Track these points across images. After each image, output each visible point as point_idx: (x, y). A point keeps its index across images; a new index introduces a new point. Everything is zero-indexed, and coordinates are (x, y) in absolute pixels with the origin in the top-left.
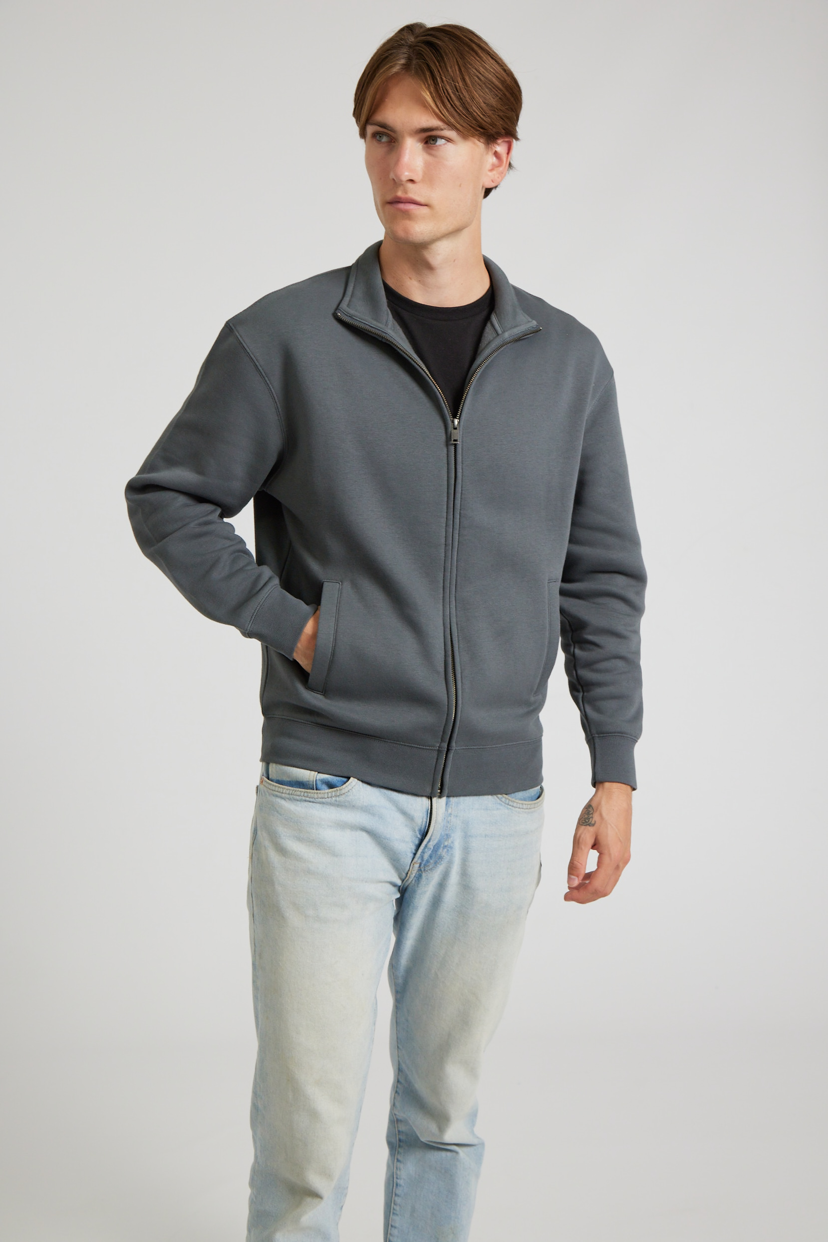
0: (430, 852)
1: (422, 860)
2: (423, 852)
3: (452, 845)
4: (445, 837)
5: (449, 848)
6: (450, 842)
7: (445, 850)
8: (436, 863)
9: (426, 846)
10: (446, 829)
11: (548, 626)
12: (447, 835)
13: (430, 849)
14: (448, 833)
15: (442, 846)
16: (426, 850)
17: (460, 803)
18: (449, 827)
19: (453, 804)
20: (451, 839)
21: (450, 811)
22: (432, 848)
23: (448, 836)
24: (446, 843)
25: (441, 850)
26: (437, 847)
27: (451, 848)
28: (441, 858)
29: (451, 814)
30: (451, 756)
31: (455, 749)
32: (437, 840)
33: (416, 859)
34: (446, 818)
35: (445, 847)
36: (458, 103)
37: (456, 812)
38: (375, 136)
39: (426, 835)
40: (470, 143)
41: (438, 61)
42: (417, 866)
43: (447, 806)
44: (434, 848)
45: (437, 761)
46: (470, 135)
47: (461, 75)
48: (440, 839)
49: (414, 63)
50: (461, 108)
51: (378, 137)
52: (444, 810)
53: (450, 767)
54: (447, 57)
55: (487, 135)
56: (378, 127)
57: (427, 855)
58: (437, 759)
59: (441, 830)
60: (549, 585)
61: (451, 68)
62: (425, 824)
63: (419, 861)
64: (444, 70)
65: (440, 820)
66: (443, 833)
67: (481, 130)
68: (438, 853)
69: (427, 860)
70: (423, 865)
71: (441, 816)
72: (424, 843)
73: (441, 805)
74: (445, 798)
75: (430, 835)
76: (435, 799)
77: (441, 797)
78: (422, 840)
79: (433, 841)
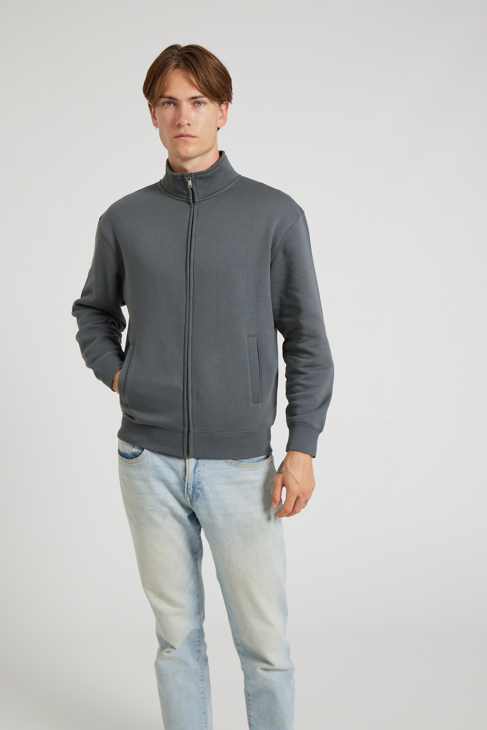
0: (192, 491)
1: (189, 495)
2: (187, 491)
4: (198, 483)
5: (202, 489)
6: (201, 486)
7: (200, 490)
8: (197, 497)
9: (187, 488)
10: (197, 479)
12: (199, 482)
13: (191, 489)
15: (197, 488)
17: (205, 465)
18: (199, 477)
20: (202, 484)
21: (199, 469)
22: (192, 489)
23: (199, 483)
24: (199, 487)
25: (197, 490)
27: (203, 490)
28: (198, 494)
29: (199, 471)
30: (191, 435)
31: (193, 432)
32: (192, 484)
33: (186, 494)
34: (197, 473)
35: (199, 488)
36: (207, 84)
37: (203, 470)
38: (164, 104)
39: (185, 482)
40: (214, 104)
41: (196, 62)
42: (188, 498)
43: (197, 466)
44: (193, 488)
45: (183, 439)
46: (214, 100)
47: (207, 68)
48: (194, 484)
49: (182, 64)
50: (209, 86)
51: (166, 104)
52: (194, 468)
53: (192, 442)
54: (200, 60)
55: (221, 101)
56: (168, 99)
57: (190, 492)
58: (184, 437)
59: (193, 479)
60: (249, 339)
61: (203, 65)
62: (184, 475)
63: (188, 496)
64: (200, 67)
65: (190, 473)
66: (195, 481)
67: (218, 98)
68: (197, 492)
69: (192, 495)
70: (191, 498)
71: (191, 471)
72: (186, 486)
73: (191, 465)
74: (193, 459)
75: (187, 481)
76: (187, 461)
77: (190, 458)
78: (185, 484)
79: (190, 485)
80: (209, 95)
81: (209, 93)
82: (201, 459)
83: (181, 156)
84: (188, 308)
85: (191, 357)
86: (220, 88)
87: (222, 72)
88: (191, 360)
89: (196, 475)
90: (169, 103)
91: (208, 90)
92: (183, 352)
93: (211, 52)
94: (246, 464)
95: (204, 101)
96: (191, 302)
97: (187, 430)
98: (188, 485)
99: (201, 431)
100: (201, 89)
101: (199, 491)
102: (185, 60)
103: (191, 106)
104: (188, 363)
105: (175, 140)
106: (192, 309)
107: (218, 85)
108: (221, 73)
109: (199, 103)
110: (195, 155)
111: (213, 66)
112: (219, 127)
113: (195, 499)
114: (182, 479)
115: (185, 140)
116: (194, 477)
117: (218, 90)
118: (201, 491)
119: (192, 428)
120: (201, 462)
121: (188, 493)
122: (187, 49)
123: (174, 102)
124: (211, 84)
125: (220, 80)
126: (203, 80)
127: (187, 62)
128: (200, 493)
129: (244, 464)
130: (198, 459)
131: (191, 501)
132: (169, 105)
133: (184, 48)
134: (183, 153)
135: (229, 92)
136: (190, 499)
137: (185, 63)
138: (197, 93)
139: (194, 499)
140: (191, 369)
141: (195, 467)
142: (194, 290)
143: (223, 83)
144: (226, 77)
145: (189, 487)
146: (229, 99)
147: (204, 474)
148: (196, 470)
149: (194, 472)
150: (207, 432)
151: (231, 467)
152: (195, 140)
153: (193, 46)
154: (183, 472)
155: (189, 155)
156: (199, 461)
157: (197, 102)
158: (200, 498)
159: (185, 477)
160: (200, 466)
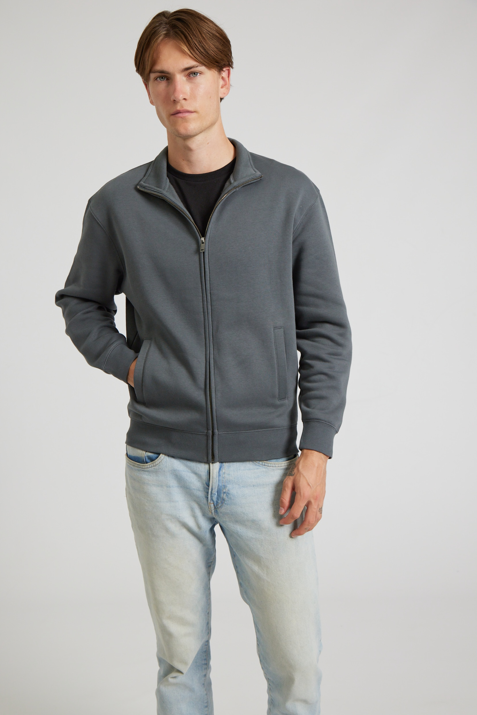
0: (216, 496)
2: (211, 497)
3: (228, 492)
4: (223, 487)
5: (227, 494)
6: (227, 490)
7: (225, 495)
9: (211, 493)
10: (223, 482)
11: (275, 356)
12: (224, 486)
13: (215, 494)
14: (224, 484)
15: (222, 492)
16: (213, 495)
17: (230, 466)
18: (224, 480)
19: (226, 467)
21: (224, 471)
22: (216, 494)
23: (225, 487)
24: (224, 491)
25: (222, 495)
26: (219, 492)
27: (229, 494)
29: (224, 473)
30: (216, 438)
31: (218, 434)
32: (217, 488)
33: (209, 501)
34: (221, 475)
35: (224, 493)
36: (202, 50)
37: (228, 472)
38: (156, 79)
39: (209, 487)
40: (212, 72)
41: (186, 28)
42: (212, 505)
43: (221, 469)
44: (217, 493)
45: (207, 442)
46: (212, 68)
47: (201, 34)
48: (219, 487)
49: (172, 32)
50: (204, 53)
51: (158, 79)
52: (218, 471)
53: (217, 444)
54: (191, 25)
55: (219, 67)
56: (158, 73)
57: (215, 499)
58: (207, 440)
59: (218, 482)
60: (275, 331)
61: (194, 30)
62: (208, 479)
63: (212, 502)
64: (191, 32)
65: (214, 476)
66: (220, 484)
67: (216, 63)
68: (222, 496)
69: (216, 501)
70: (215, 504)
71: (216, 474)
72: (210, 491)
73: (215, 467)
74: (218, 463)
75: (211, 486)
76: (211, 464)
77: (215, 463)
78: (208, 489)
79: (214, 489)
80: (205, 63)
81: (206, 60)
82: (225, 462)
83: (181, 134)
84: (206, 302)
85: (213, 355)
86: (217, 53)
87: (217, 34)
88: (214, 358)
89: (221, 477)
90: (162, 78)
91: (204, 57)
92: (204, 350)
93: (204, 15)
94: (274, 463)
95: (199, 70)
96: (209, 295)
97: (211, 432)
98: (212, 490)
99: (226, 433)
100: (196, 58)
101: (225, 496)
102: (174, 27)
103: (186, 78)
104: (210, 361)
105: (173, 117)
106: (210, 302)
107: (216, 50)
108: (217, 36)
109: (195, 73)
110: (196, 132)
111: (206, 30)
112: (222, 97)
113: (220, 505)
114: (205, 485)
115: (183, 117)
116: (219, 480)
117: (216, 56)
118: (227, 495)
119: (217, 430)
120: (226, 465)
121: (212, 499)
122: (176, 15)
123: (166, 76)
124: (207, 50)
125: (217, 44)
126: (197, 46)
127: (177, 30)
128: (226, 498)
129: (272, 463)
130: (221, 462)
131: (215, 508)
132: (162, 79)
133: (173, 14)
134: (182, 131)
135: (228, 56)
136: (214, 506)
137: (174, 31)
138: (192, 63)
139: (218, 505)
140: (213, 368)
141: (220, 469)
142: (210, 282)
143: (220, 47)
144: (222, 40)
146: (229, 64)
147: (229, 476)
148: (221, 472)
149: (219, 475)
150: (233, 432)
151: (258, 467)
152: (194, 115)
153: (181, 11)
154: (206, 476)
156: (224, 464)
157: (192, 73)
158: (226, 504)
159: (208, 481)
160: (224, 470)
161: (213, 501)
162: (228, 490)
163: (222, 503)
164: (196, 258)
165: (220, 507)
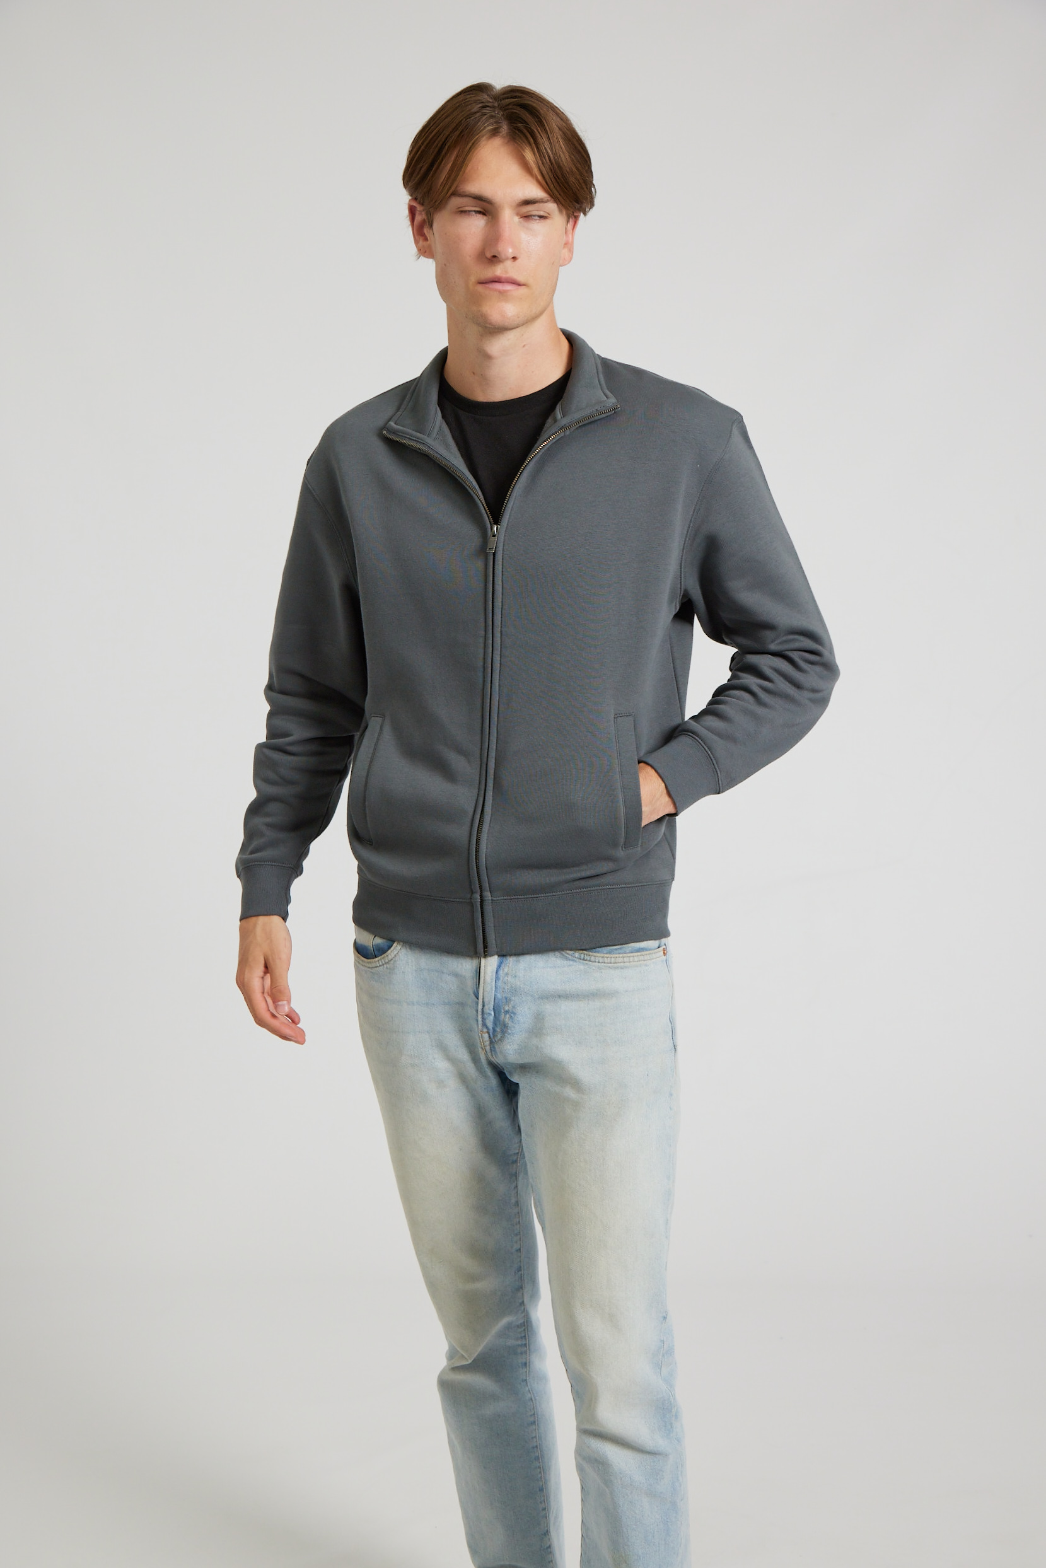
0: (492, 1018)
2: (483, 1019)
3: (514, 1010)
4: (504, 1001)
5: (512, 1013)
6: (510, 1006)
7: (508, 1016)
9: (483, 1010)
10: (503, 993)
12: (506, 998)
13: (491, 1014)
14: (506, 995)
15: (503, 1011)
16: (485, 1015)
17: (519, 962)
18: (506, 988)
19: (509, 964)
21: (506, 970)
22: (493, 1013)
23: (507, 1000)
24: (507, 1008)
25: (503, 1016)
26: (496, 1009)
27: (514, 1014)
28: (505, 1025)
29: (507, 976)
30: (488, 907)
31: (492, 900)
32: (493, 1003)
33: (480, 1027)
34: (501, 979)
35: (507, 1012)
37: (514, 972)
38: (459, 210)
39: (478, 999)
41: (537, 125)
42: (486, 1036)
43: (503, 966)
44: (495, 1013)
45: (473, 914)
48: (496, 1001)
52: (496, 970)
53: (492, 920)
56: (469, 198)
57: (490, 1022)
58: (473, 911)
59: (493, 992)
60: (617, 720)
62: (476, 984)
63: (485, 1030)
65: (488, 979)
66: (499, 996)
68: (503, 1019)
69: (493, 1028)
70: (491, 1034)
71: (490, 976)
72: (480, 1006)
73: (490, 964)
74: (496, 957)
75: (482, 998)
76: (483, 961)
77: (490, 956)
78: (477, 1004)
79: (488, 1005)
82: (511, 955)
83: (490, 323)
89: (500, 983)
97: (479, 897)
98: (483, 1006)
99: (507, 897)
101: (507, 1019)
103: (517, 218)
105: (480, 288)
110: (518, 323)
113: (499, 1036)
114: (473, 995)
115: (500, 291)
116: (496, 987)
118: (512, 1016)
119: (489, 893)
120: (511, 960)
121: (484, 1024)
122: (512, 96)
123: (485, 208)
128: (510, 1023)
129: (600, 955)
130: (502, 955)
131: (491, 1042)
134: (493, 317)
136: (490, 1037)
138: (535, 192)
139: (497, 1036)
141: (499, 967)
142: (503, 611)
145: (486, 1010)
147: (516, 980)
148: (501, 972)
149: (497, 978)
150: (521, 896)
151: (571, 962)
152: (521, 290)
154: (473, 979)
155: (507, 324)
156: (508, 958)
158: (509, 1034)
159: (477, 988)
160: (507, 968)
161: (487, 1028)
162: (513, 1007)
163: (504, 1032)
164: (480, 564)
165: (500, 1040)
